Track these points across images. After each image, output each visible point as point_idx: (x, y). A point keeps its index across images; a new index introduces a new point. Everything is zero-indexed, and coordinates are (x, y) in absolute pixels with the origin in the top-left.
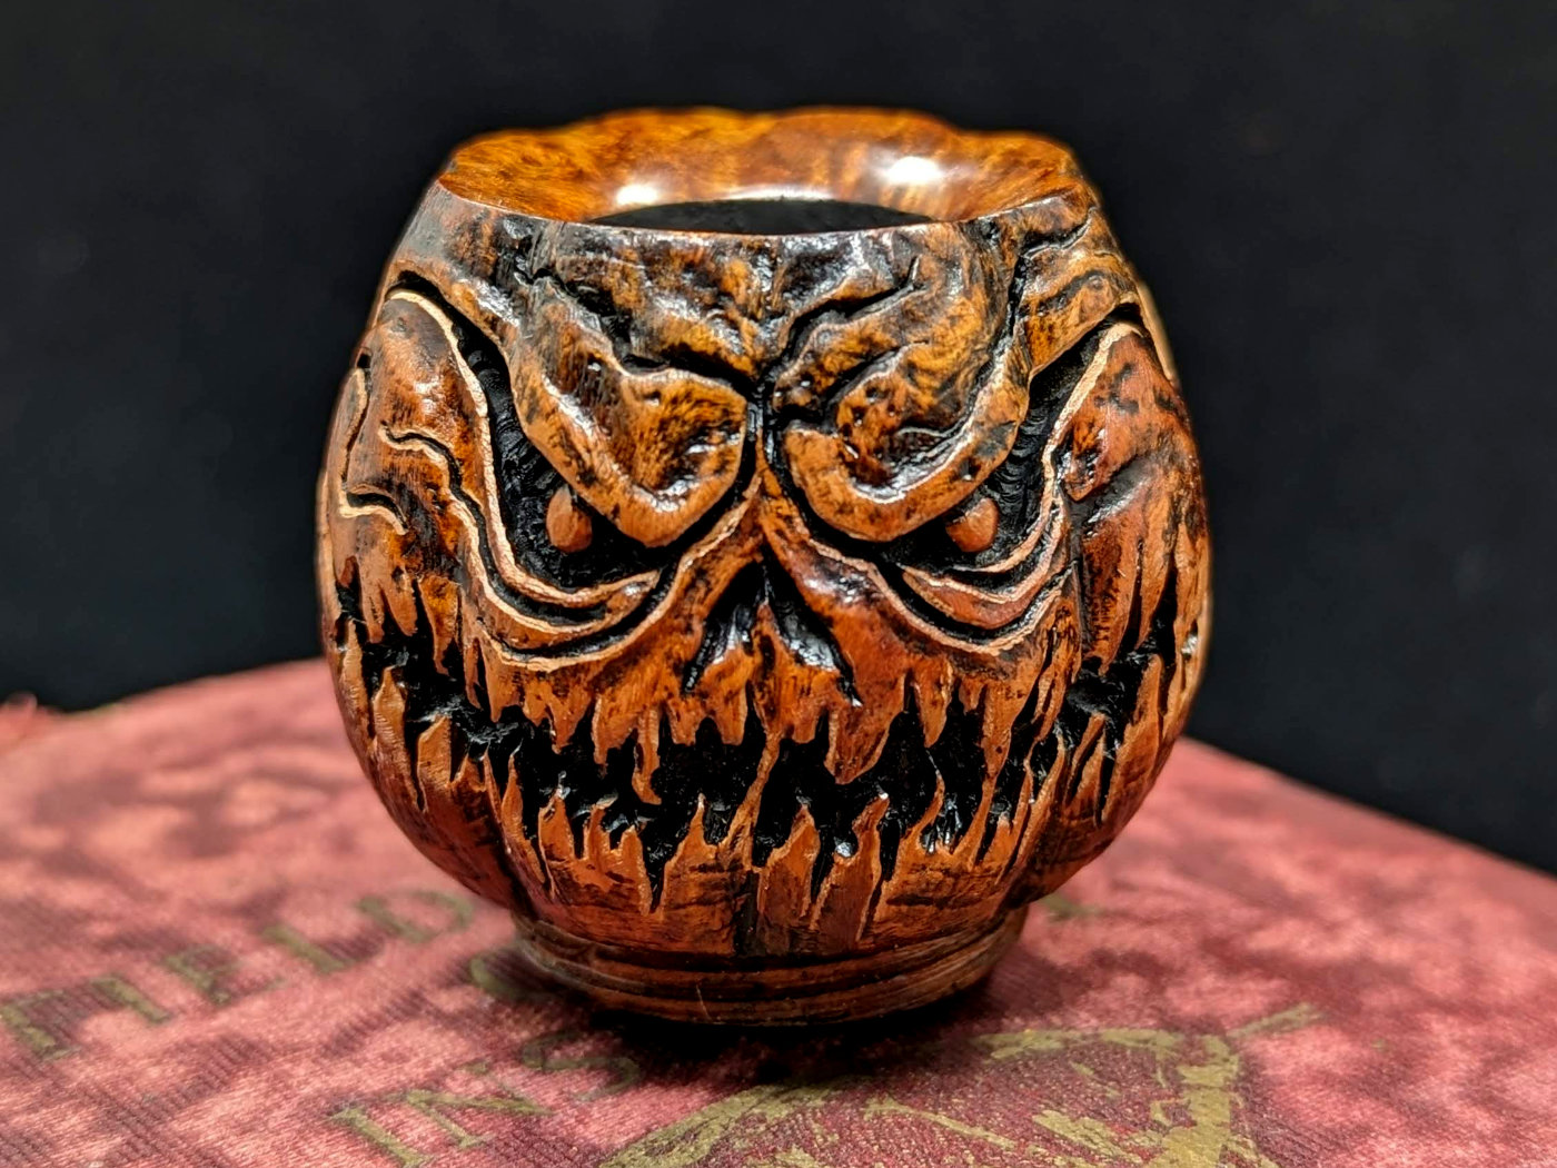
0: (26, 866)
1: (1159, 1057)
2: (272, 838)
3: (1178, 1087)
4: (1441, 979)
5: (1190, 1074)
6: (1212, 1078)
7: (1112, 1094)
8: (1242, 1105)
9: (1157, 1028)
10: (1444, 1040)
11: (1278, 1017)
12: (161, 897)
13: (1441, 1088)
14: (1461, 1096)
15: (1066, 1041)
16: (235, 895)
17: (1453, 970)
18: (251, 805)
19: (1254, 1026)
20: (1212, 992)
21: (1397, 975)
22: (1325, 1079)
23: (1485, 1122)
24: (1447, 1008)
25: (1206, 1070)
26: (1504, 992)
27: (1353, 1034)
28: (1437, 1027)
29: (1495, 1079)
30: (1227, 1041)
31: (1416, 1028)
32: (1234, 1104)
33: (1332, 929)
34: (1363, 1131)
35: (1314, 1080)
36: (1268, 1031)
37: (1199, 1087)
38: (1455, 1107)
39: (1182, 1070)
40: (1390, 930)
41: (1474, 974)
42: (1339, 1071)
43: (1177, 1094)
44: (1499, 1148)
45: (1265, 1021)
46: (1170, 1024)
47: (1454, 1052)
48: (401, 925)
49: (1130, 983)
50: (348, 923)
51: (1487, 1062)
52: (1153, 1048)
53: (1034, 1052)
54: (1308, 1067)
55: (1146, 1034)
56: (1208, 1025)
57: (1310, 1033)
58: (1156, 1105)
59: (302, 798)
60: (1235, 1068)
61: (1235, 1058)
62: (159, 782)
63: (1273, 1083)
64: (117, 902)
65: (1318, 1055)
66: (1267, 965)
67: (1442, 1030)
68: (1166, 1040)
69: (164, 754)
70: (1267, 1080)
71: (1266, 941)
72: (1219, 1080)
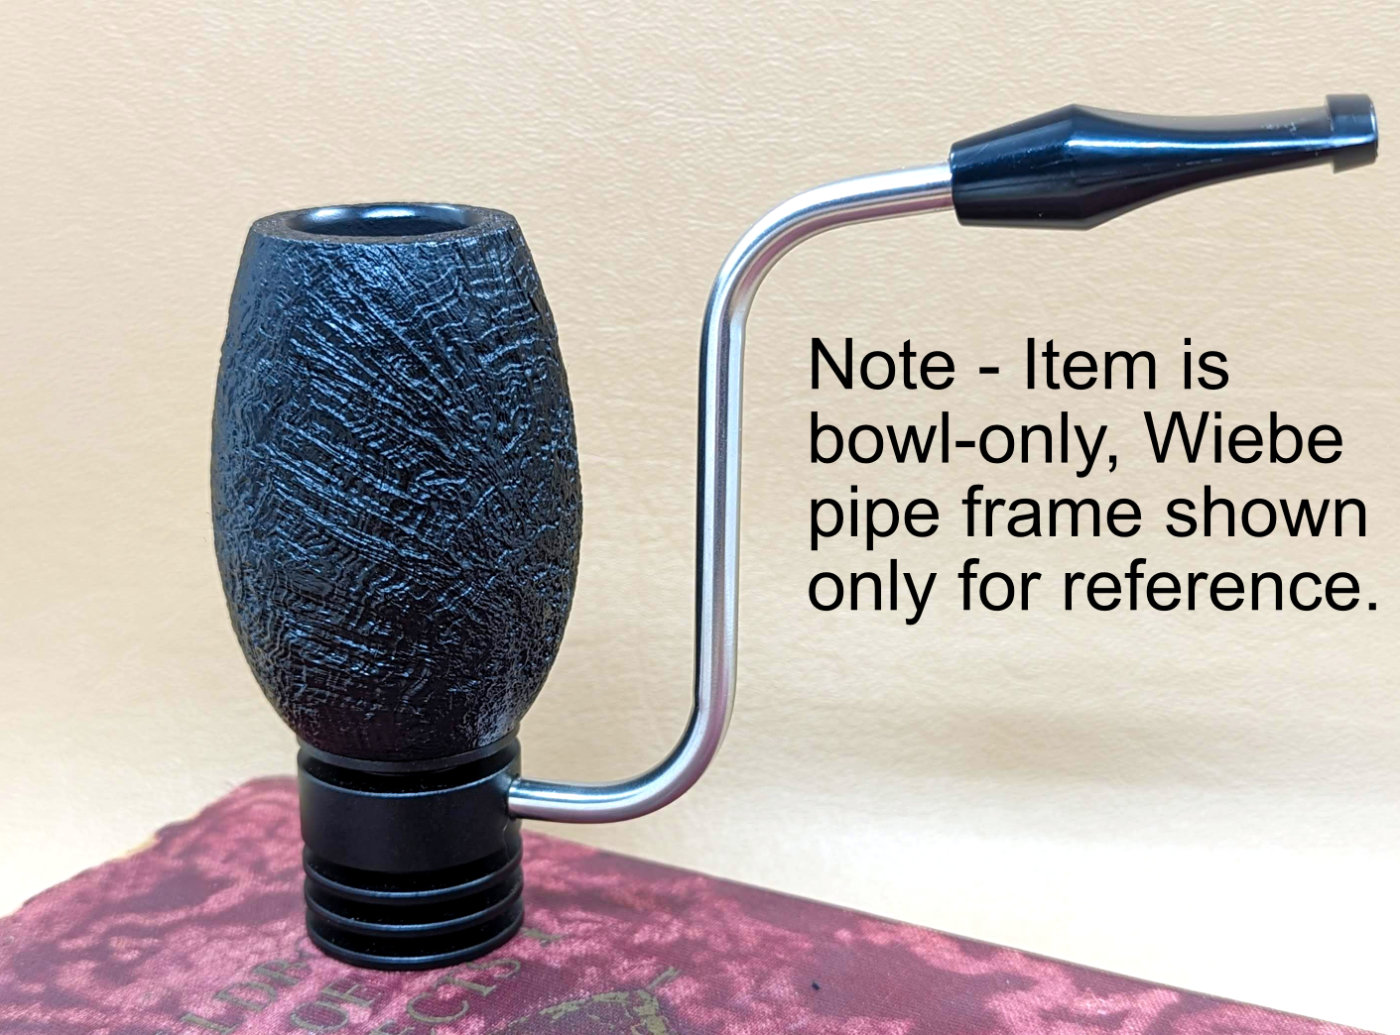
1: (624, 1005)
2: (148, 966)
3: (637, 1019)
4: (720, 944)
5: (639, 1010)
6: (649, 1008)
7: (612, 1027)
8: (668, 1022)
9: (615, 991)
10: (735, 974)
11: (664, 975)
12: (118, 1009)
13: (743, 997)
14: (754, 999)
15: (580, 1005)
16: (153, 1002)
17: (724, 936)
18: (125, 951)
19: (655, 983)
20: (631, 968)
21: (701, 944)
22: (693, 1001)
23: (768, 1010)
24: (729, 957)
25: (646, 1007)
26: (750, 945)
27: (696, 978)
28: (729, 967)
29: (764, 988)
30: (646, 991)
31: (724, 970)
32: (664, 1021)
33: (665, 926)
34: (721, 1023)
35: (691, 1004)
36: (662, 984)
37: (646, 1016)
38: (753, 1004)
39: (635, 1009)
41: (733, 938)
42: (699, 997)
43: (639, 1022)
44: (778, 1020)
45: (659, 979)
46: (621, 988)
47: (741, 978)
48: (244, 1003)
49: (592, 970)
50: (219, 1007)
51: (756, 981)
52: (619, 1001)
53: (570, 1012)
54: (687, 997)
55: (612, 995)
56: (633, 986)
57: (680, 981)
58: (633, 1028)
59: (147, 942)
60: (657, 1004)
61: (655, 999)
62: (65, 945)
63: (676, 1008)
64: (98, 1017)
65: (688, 991)
66: (646, 950)
67: (732, 969)
68: (622, 996)
69: (57, 930)
70: (674, 1008)
71: (639, 938)
72: (653, 1012)
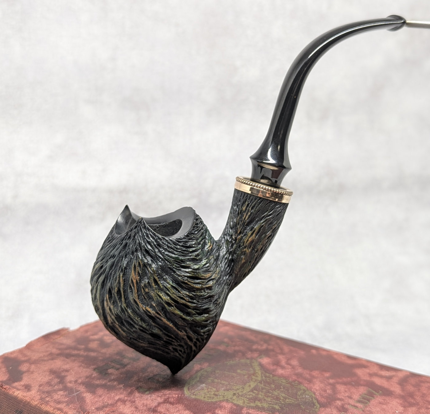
0: (83, 351)
7: (245, 368)
8: (261, 367)
9: (246, 359)
10: (281, 358)
11: (260, 356)
12: (105, 353)
13: (283, 363)
14: (286, 364)
15: (236, 362)
17: (279, 349)
20: (251, 354)
21: (272, 350)
24: (280, 353)
26: (286, 351)
27: (270, 358)
28: (279, 356)
29: (289, 362)
30: (255, 360)
36: (260, 359)
39: (252, 364)
40: (269, 345)
42: (270, 363)
43: (252, 367)
49: (240, 354)
51: (287, 360)
53: (233, 363)
56: (252, 358)
57: (265, 358)
61: (257, 362)
62: (91, 337)
63: (263, 365)
64: (99, 355)
65: (267, 361)
66: (256, 350)
68: (248, 361)
69: (89, 334)
71: (254, 347)
72: (257, 365)
